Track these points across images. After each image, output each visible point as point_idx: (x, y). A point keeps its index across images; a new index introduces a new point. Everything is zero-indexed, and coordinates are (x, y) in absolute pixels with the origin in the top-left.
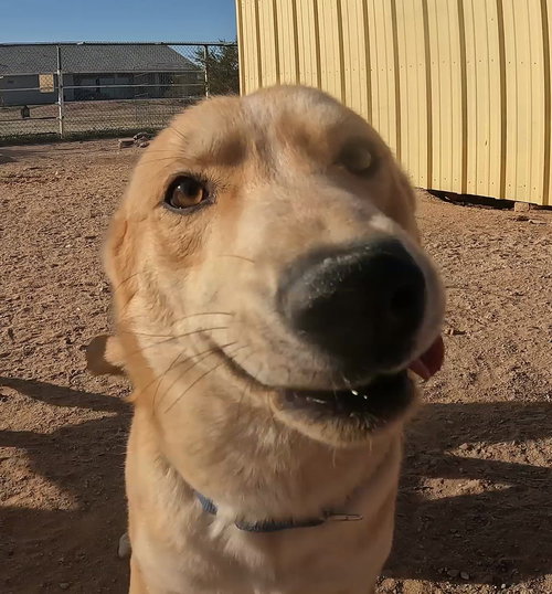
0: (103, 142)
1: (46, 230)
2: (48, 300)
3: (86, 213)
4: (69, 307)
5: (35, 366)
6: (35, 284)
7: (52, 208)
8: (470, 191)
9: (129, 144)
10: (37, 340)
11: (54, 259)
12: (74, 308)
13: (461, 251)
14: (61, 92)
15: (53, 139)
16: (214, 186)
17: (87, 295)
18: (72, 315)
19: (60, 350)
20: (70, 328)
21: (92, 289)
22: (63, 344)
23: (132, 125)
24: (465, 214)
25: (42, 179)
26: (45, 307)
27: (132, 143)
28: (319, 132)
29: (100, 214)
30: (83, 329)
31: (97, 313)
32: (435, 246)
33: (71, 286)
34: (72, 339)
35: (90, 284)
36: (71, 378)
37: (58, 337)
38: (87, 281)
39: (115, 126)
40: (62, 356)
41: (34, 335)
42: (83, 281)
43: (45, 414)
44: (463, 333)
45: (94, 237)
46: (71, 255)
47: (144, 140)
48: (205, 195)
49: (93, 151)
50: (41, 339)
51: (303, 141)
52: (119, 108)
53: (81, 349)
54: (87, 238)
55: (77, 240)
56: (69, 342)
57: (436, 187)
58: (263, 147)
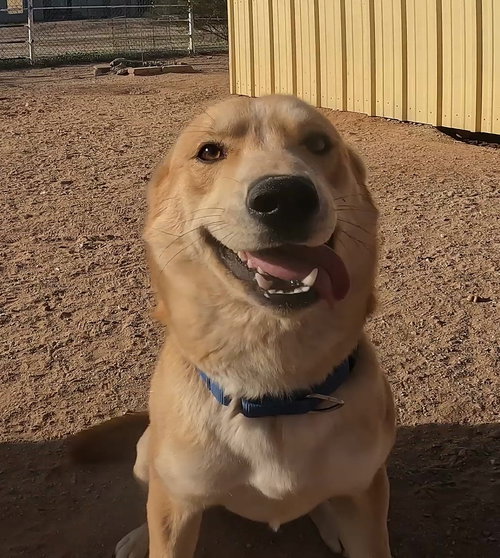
0: (77, 68)
1: (17, 174)
2: (23, 258)
3: (61, 153)
4: (47, 266)
5: (12, 337)
6: (7, 238)
7: (23, 148)
8: (486, 129)
9: (104, 71)
10: (12, 306)
11: (27, 208)
12: (52, 268)
13: (479, 200)
14: (31, 13)
15: (21, 65)
16: (227, 149)
17: (67, 251)
18: (50, 276)
19: (38, 319)
20: (49, 292)
21: (71, 245)
22: (41, 310)
23: (108, 49)
24: (481, 155)
25: (11, 111)
26: (20, 267)
27: (108, 70)
28: (293, 125)
29: (77, 154)
30: (63, 292)
31: (78, 274)
32: (450, 194)
33: (48, 240)
34: (52, 304)
35: (69, 239)
36: (52, 351)
37: (36, 302)
38: (66, 234)
39: (89, 50)
40: (41, 325)
41: (10, 300)
42: (62, 235)
43: (25, 395)
44: (488, 300)
45: (70, 182)
46: (46, 204)
47: (122, 67)
48: (222, 154)
49: (66, 78)
50: (17, 305)
51: (283, 130)
52: (92, 28)
53: (62, 317)
54: (63, 183)
55: (53, 185)
56: (48, 309)
57: (446, 124)
58: (258, 129)
